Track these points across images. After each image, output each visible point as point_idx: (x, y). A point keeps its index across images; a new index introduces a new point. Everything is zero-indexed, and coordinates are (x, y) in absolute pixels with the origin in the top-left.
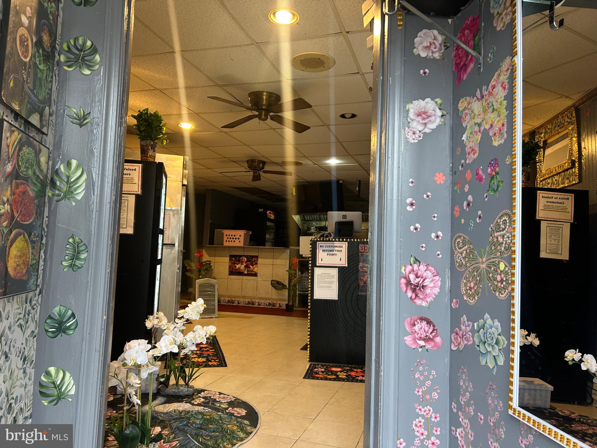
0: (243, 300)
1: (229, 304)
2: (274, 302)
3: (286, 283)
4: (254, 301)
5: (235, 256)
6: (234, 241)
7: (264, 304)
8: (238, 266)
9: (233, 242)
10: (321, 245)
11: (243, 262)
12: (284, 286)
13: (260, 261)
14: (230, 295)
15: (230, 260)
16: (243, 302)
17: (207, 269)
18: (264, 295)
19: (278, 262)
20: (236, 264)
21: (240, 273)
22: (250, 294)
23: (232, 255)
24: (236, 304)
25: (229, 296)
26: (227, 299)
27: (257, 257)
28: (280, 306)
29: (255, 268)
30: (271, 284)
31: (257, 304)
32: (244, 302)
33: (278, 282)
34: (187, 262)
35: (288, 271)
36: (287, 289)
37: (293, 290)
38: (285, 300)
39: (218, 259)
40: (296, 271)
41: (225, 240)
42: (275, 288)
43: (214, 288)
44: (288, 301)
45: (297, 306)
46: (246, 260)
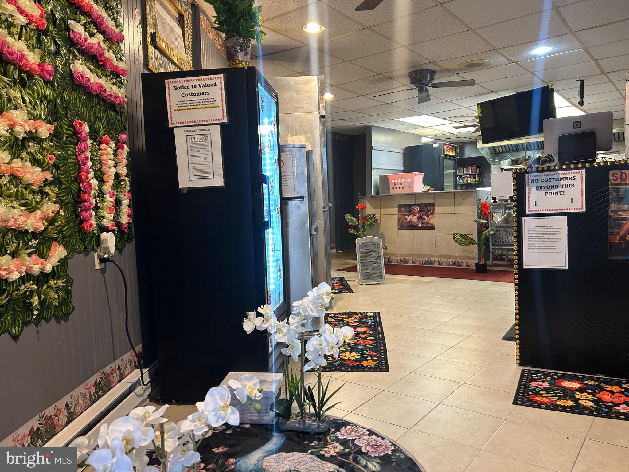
0: (419, 259)
1: (402, 264)
2: (460, 261)
3: (475, 236)
4: (432, 259)
5: (405, 206)
6: (403, 188)
7: (446, 263)
8: (409, 218)
9: (401, 188)
10: (533, 178)
11: (415, 212)
12: (471, 242)
13: (437, 209)
14: (403, 253)
15: (399, 211)
16: (418, 261)
17: (372, 225)
18: (445, 253)
19: (462, 209)
20: (406, 215)
21: (412, 227)
22: (427, 251)
23: (402, 205)
24: (410, 264)
25: (401, 255)
26: (399, 258)
27: (433, 205)
28: (468, 266)
29: (431, 220)
30: (454, 238)
31: (437, 263)
32: (420, 262)
33: (463, 236)
34: (348, 216)
35: (476, 221)
36: (476, 244)
37: (485, 244)
38: (474, 258)
39: (384, 211)
40: (488, 220)
41: (391, 186)
42: (460, 243)
43: (379, 248)
44: (478, 260)
45: (491, 264)
46: (419, 210)
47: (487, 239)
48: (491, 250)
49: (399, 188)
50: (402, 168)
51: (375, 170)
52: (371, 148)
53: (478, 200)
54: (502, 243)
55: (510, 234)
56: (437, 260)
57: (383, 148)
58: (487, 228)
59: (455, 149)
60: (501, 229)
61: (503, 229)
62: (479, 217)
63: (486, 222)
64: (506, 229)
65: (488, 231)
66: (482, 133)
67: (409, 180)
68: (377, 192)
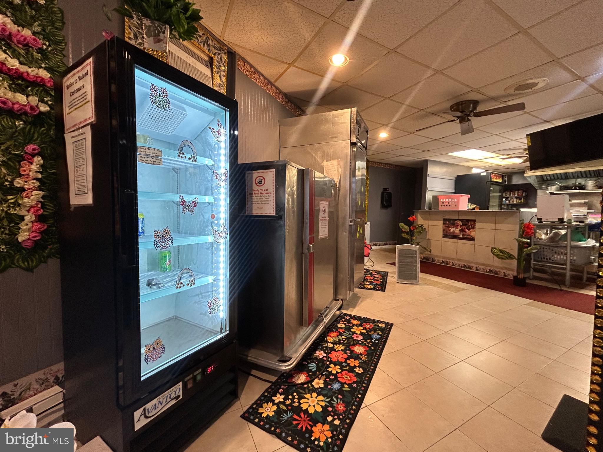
0: (458, 262)
1: (443, 264)
2: (497, 270)
3: (515, 253)
4: (470, 265)
5: (449, 220)
6: (449, 206)
7: (484, 270)
8: (452, 230)
11: (457, 226)
12: (511, 256)
13: (478, 225)
14: (445, 256)
15: (444, 224)
16: (458, 264)
17: (420, 232)
18: (482, 261)
19: (502, 226)
20: (450, 227)
21: (455, 237)
22: (466, 258)
23: (447, 219)
24: (450, 265)
25: (443, 257)
26: (441, 259)
27: (474, 221)
28: (505, 275)
29: (472, 233)
30: (492, 251)
31: (474, 268)
33: (501, 251)
34: (402, 225)
35: (517, 239)
36: (516, 259)
37: (525, 260)
38: (513, 270)
39: (432, 222)
40: (530, 239)
41: (440, 204)
42: (498, 256)
43: (416, 254)
44: (517, 272)
45: (531, 277)
46: (461, 224)
47: (529, 255)
48: (532, 265)
49: (447, 205)
50: (453, 191)
51: (429, 192)
52: (426, 175)
53: (520, 221)
54: (545, 260)
55: (556, 252)
56: (475, 266)
57: (436, 176)
58: (530, 246)
59: (503, 177)
60: (545, 247)
61: (548, 248)
62: (521, 236)
63: (529, 241)
64: (551, 248)
65: (530, 249)
66: (530, 163)
67: (456, 200)
68: (430, 208)
